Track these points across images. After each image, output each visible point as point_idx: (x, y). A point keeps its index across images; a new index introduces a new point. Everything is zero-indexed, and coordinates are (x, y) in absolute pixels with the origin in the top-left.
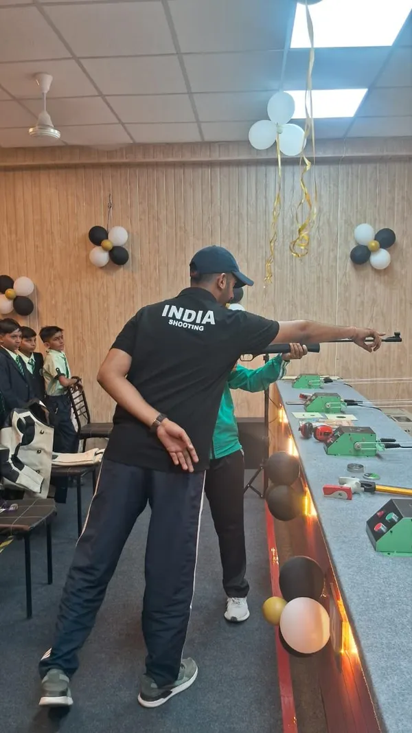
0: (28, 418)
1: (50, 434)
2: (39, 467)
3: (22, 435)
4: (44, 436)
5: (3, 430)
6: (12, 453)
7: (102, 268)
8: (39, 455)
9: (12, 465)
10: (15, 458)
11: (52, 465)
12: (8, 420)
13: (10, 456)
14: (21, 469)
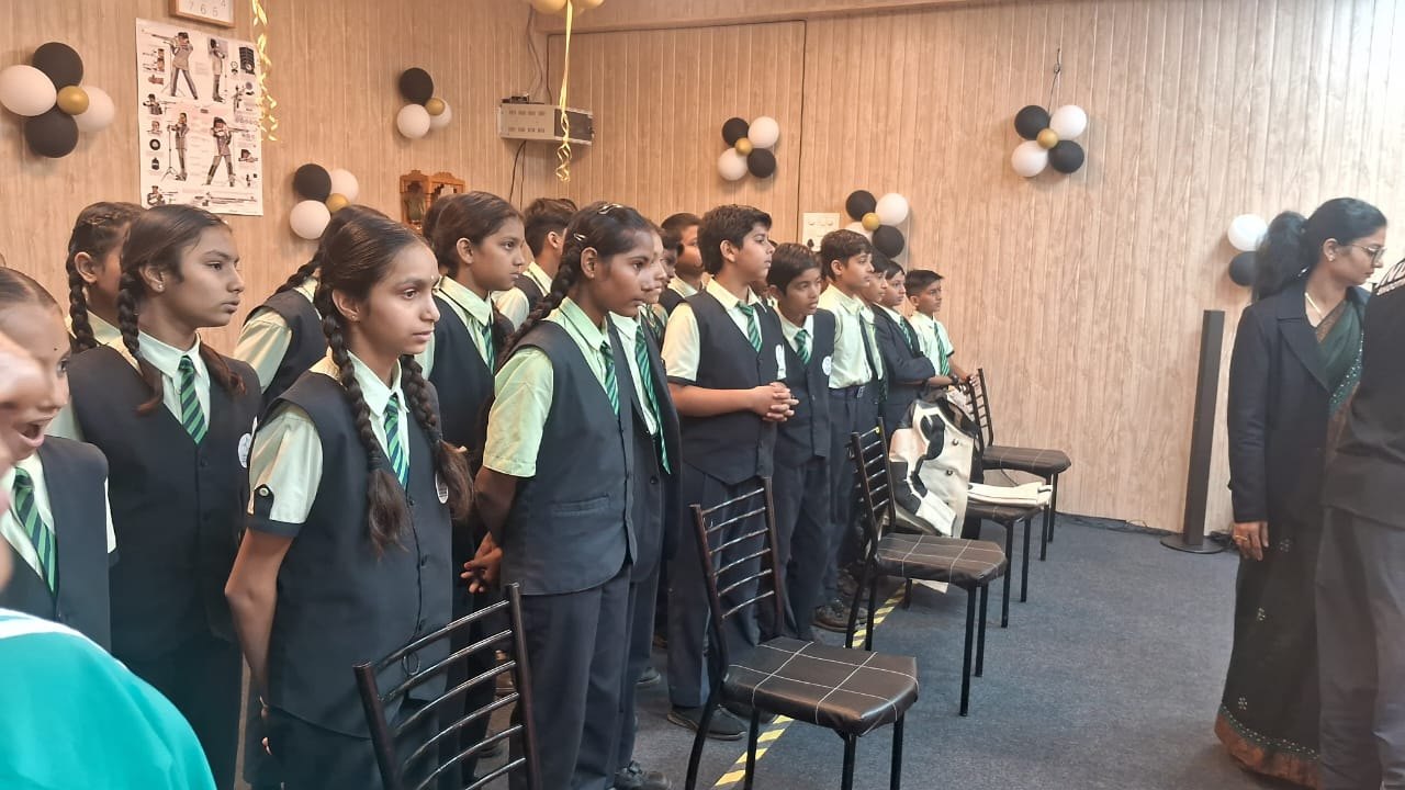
0: (935, 417)
1: (967, 447)
2: (949, 498)
3: (927, 442)
4: (958, 451)
5: (899, 431)
6: (911, 468)
7: (1029, 178)
8: (950, 478)
9: (912, 487)
10: (915, 477)
11: (969, 498)
12: (906, 416)
13: (909, 474)
14: (923, 496)
